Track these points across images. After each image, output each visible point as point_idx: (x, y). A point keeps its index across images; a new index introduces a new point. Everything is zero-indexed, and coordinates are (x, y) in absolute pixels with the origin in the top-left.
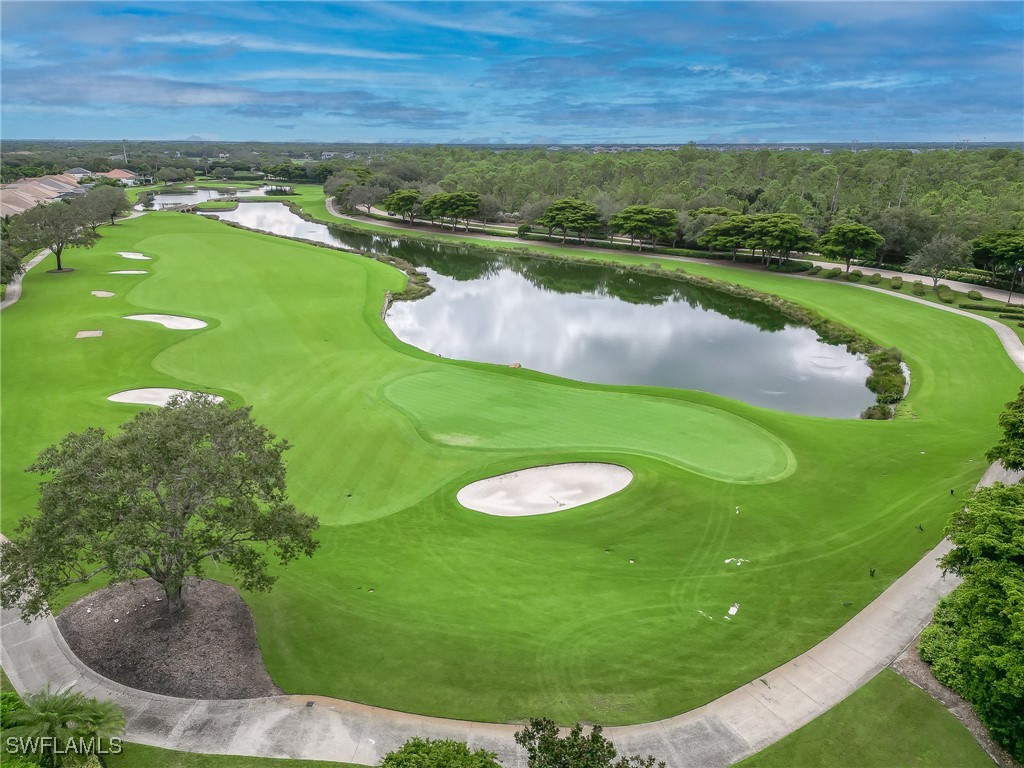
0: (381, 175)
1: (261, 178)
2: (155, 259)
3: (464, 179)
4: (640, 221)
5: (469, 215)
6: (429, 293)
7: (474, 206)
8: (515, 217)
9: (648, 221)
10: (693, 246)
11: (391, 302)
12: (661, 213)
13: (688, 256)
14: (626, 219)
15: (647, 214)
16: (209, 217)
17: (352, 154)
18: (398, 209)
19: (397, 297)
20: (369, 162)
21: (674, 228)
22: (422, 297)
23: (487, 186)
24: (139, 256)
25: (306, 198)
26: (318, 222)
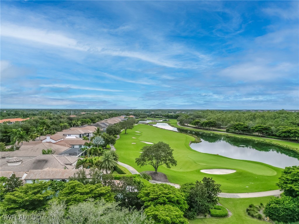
0: (191, 117)
1: (162, 117)
2: (142, 133)
3: (212, 118)
4: (260, 129)
5: (213, 126)
6: (200, 142)
7: (214, 124)
8: (226, 127)
9: (262, 129)
10: (275, 136)
11: (191, 143)
12: (266, 127)
13: (275, 138)
14: (256, 128)
15: (262, 127)
16: (151, 125)
17: (184, 112)
18: (195, 124)
19: (192, 142)
20: (189, 114)
21: (270, 131)
22: (198, 142)
23: (219, 119)
24: (139, 132)
25: (172, 122)
26: (175, 127)
